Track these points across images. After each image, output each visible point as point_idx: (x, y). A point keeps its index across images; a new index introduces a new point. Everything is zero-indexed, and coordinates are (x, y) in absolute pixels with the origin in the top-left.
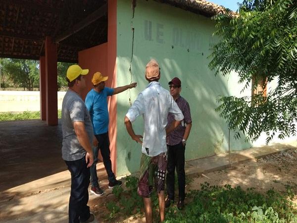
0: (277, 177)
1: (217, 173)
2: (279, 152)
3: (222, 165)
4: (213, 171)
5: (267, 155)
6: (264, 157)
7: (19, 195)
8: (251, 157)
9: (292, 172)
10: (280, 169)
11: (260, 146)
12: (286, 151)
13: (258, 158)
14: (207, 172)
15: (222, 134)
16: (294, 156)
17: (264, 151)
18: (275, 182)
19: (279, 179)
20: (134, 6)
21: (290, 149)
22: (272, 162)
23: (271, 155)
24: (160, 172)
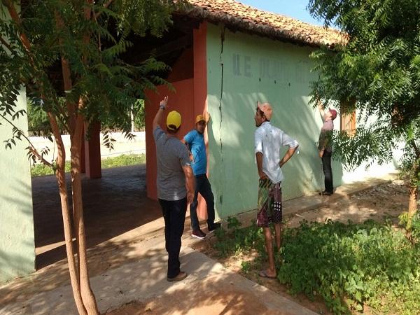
0: (373, 211)
1: (311, 212)
2: (372, 188)
3: (314, 204)
4: (306, 210)
5: (360, 192)
6: (357, 194)
7: (125, 243)
8: (344, 194)
9: (387, 205)
10: (375, 204)
11: (351, 183)
12: (379, 186)
13: (350, 195)
14: (301, 212)
15: (311, 172)
16: (388, 191)
17: (356, 187)
18: (372, 215)
19: (375, 213)
20: (223, 40)
21: (383, 184)
22: (365, 198)
23: (363, 191)
24: (276, 204)
